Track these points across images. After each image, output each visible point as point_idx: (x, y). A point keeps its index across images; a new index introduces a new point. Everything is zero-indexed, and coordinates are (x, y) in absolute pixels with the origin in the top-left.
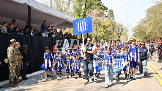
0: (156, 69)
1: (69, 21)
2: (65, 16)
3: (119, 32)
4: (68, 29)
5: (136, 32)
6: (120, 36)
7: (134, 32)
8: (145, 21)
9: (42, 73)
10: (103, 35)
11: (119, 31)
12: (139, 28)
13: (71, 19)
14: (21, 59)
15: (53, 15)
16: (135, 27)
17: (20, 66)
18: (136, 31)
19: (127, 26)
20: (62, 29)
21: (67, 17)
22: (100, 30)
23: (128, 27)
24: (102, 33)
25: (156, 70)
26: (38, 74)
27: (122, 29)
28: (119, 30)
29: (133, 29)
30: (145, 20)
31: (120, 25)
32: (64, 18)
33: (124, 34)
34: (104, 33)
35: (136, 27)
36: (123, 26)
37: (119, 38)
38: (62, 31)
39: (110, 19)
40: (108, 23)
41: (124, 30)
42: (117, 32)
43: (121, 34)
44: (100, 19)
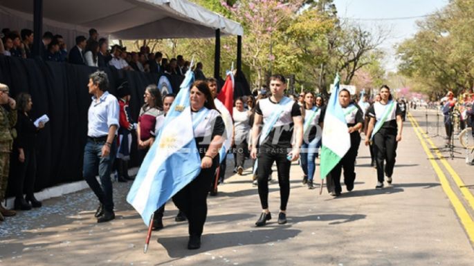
0: (461, 187)
1: (175, 14)
3: (351, 58)
4: (169, 39)
5: (411, 58)
6: (354, 70)
7: (403, 58)
8: (443, 21)
9: (77, 190)
10: (295, 63)
11: (352, 54)
12: (423, 43)
13: (183, 9)
14: (10, 141)
16: (408, 42)
17: (6, 164)
18: (410, 55)
19: (380, 37)
20: (150, 42)
22: (286, 48)
23: (381, 39)
24: (291, 60)
25: (462, 189)
26: (65, 193)
27: (363, 46)
28: (350, 50)
29: (400, 46)
30: (444, 16)
31: (356, 32)
32: (155, 3)
33: (366, 64)
34: (297, 60)
35: (412, 40)
36: (366, 36)
37: (351, 78)
38: (148, 48)
39: (321, 8)
40: (315, 26)
41: (368, 49)
42: (344, 58)
43: (358, 63)
44: (284, 9)
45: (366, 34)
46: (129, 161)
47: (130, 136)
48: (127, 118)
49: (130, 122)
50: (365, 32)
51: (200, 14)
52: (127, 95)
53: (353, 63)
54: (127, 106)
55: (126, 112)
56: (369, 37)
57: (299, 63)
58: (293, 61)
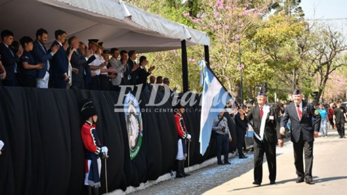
1: (140, 27)
2: (122, 10)
3: (323, 61)
6: (328, 73)
10: (265, 71)
11: (324, 56)
13: (145, 21)
15: (77, 8)
21: (129, 14)
22: (256, 56)
24: (262, 67)
27: (335, 48)
28: (322, 52)
31: (327, 34)
32: (116, 17)
33: (340, 66)
34: (267, 68)
36: (338, 37)
37: (325, 82)
39: (287, 13)
40: (284, 30)
41: (341, 50)
42: (316, 61)
43: (332, 65)
44: (249, 15)
45: (337, 35)
46: (99, 188)
47: (99, 161)
48: (94, 142)
49: (98, 145)
50: (335, 33)
51: (163, 27)
52: (92, 116)
53: (326, 65)
54: (94, 128)
55: (92, 135)
56: (341, 38)
57: (270, 70)
58: (264, 69)
